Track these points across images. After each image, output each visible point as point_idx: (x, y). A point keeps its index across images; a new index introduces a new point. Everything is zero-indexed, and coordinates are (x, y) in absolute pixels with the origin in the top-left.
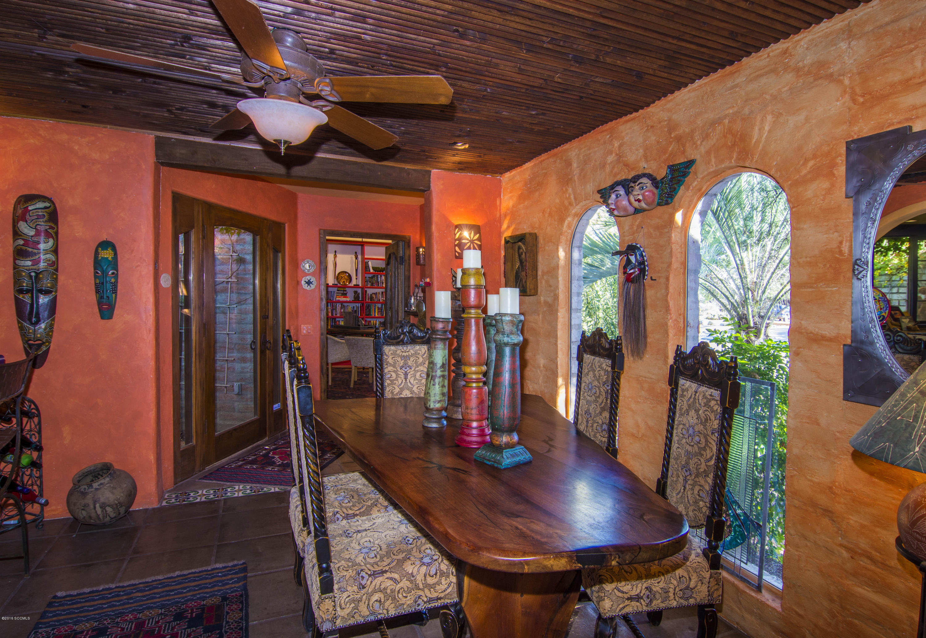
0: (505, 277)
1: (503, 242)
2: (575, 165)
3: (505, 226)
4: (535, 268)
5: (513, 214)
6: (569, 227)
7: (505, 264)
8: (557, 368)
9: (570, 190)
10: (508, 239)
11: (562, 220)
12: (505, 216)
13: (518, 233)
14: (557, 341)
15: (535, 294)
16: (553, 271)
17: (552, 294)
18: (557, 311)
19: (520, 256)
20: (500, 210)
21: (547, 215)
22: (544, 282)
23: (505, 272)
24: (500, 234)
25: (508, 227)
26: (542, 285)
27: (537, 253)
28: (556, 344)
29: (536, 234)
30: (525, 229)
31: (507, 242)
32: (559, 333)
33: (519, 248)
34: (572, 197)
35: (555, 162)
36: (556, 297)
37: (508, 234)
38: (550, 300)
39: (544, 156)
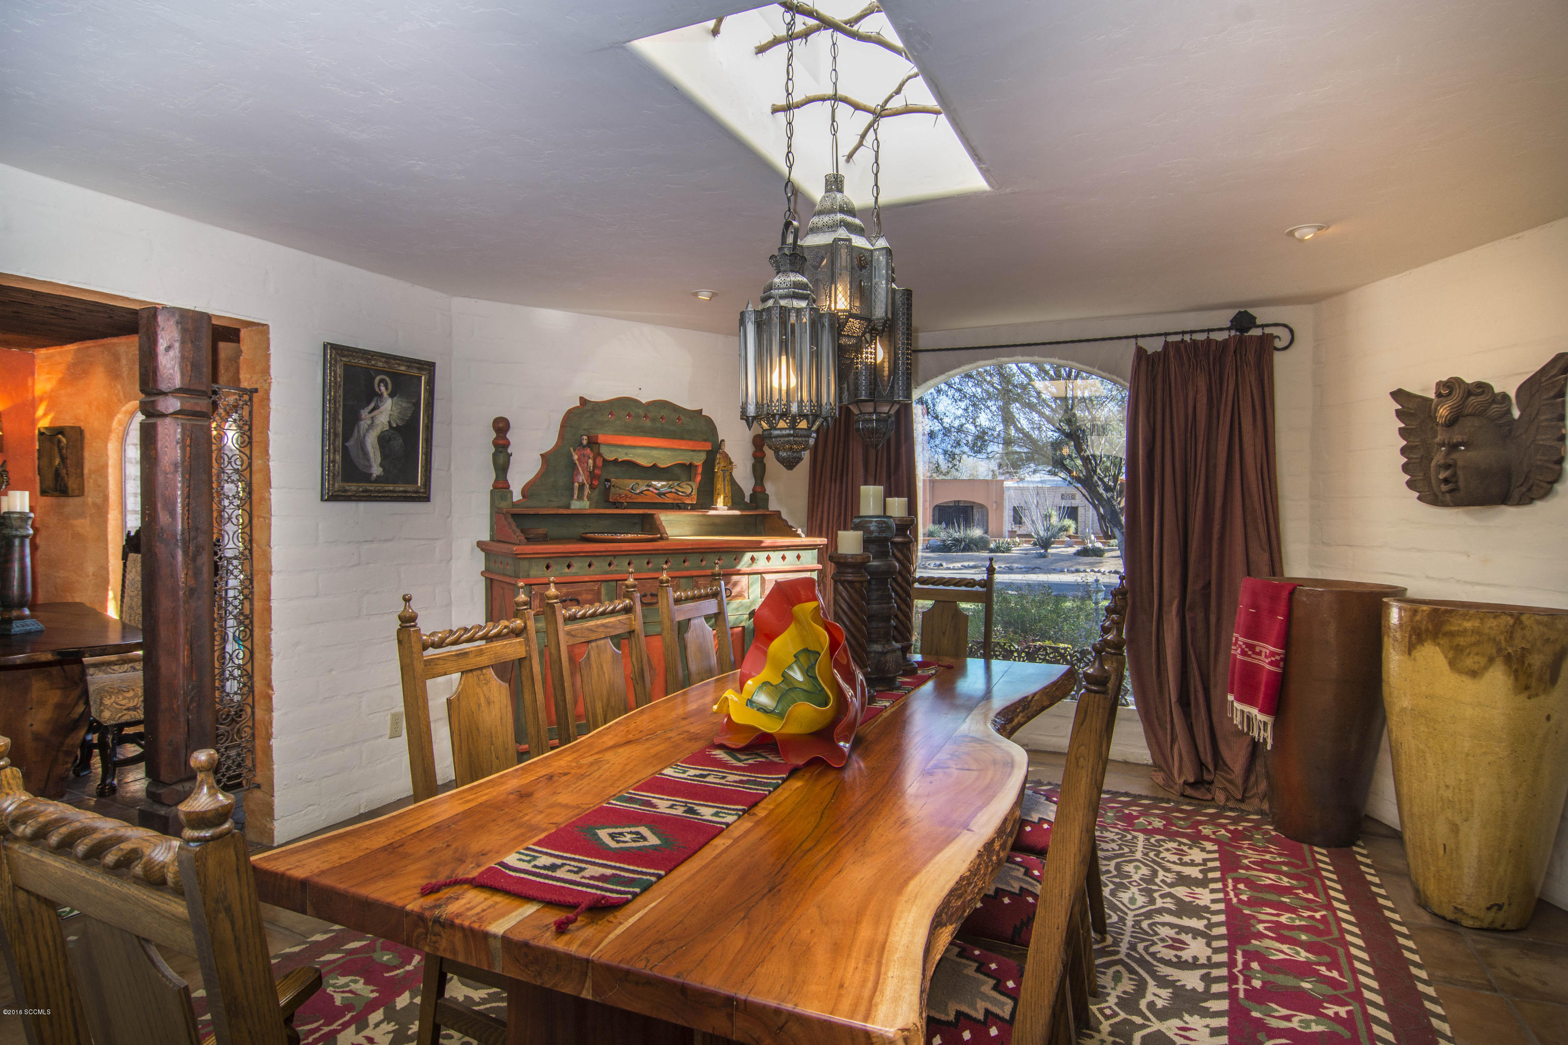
0: (39, 474)
1: (37, 432)
2: (124, 362)
3: (40, 412)
4: (80, 464)
5: (52, 400)
6: (120, 423)
7: (39, 459)
8: (108, 574)
9: (119, 387)
10: (43, 430)
11: (111, 415)
12: (41, 399)
13: (59, 424)
14: (107, 545)
15: (81, 493)
16: (102, 470)
17: (101, 495)
18: (107, 513)
19: (60, 450)
20: (33, 391)
21: (94, 408)
22: (91, 481)
23: (39, 468)
24: (34, 422)
25: (45, 415)
26: (89, 485)
27: (82, 449)
28: (106, 549)
29: (80, 428)
30: (67, 421)
31: (41, 434)
32: (110, 537)
33: (59, 441)
34: (121, 394)
35: (103, 352)
36: (106, 498)
37: (44, 423)
38: (99, 501)
39: (89, 343)
